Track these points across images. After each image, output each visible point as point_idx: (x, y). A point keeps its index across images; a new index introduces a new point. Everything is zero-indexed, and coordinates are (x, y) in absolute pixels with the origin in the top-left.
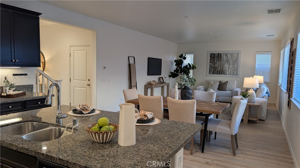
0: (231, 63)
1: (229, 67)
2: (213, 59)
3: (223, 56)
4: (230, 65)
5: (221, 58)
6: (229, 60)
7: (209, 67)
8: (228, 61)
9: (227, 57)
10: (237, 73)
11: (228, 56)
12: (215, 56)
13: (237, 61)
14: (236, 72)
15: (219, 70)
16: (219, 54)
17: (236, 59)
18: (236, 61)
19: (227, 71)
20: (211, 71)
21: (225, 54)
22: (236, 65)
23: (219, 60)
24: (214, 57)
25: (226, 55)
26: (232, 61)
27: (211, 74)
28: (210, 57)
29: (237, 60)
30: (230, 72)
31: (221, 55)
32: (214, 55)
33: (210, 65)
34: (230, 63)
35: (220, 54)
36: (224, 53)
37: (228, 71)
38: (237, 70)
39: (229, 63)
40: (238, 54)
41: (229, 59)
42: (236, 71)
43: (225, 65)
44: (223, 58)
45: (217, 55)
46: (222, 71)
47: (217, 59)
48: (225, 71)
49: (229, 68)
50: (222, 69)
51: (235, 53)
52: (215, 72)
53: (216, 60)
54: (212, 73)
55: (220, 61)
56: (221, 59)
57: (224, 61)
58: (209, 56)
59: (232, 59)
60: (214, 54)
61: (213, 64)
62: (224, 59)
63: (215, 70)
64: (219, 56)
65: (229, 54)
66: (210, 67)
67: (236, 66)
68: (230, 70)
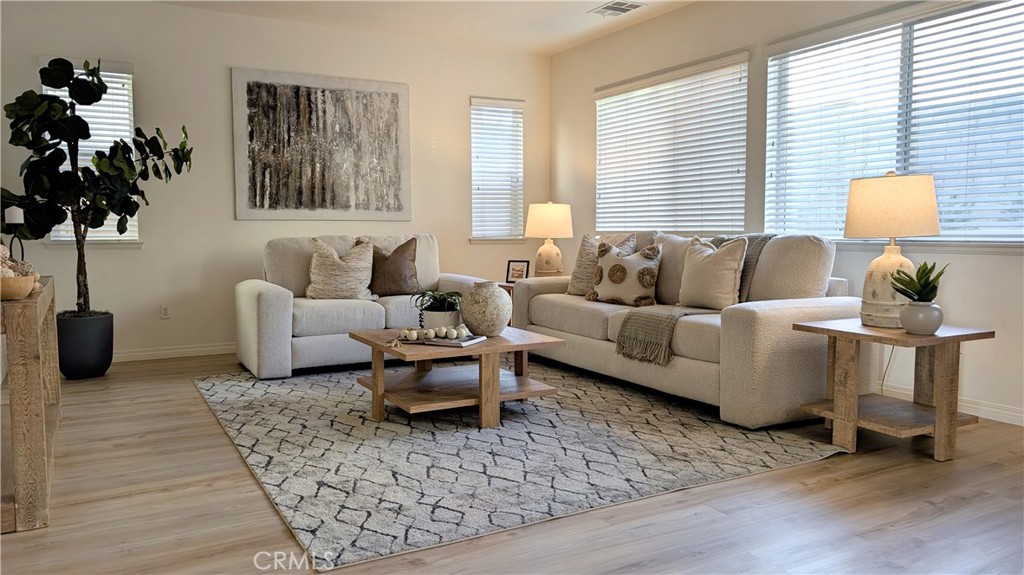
0: (366, 148)
1: (357, 166)
2: (267, 117)
3: (320, 106)
4: (360, 158)
5: (314, 116)
6: (354, 131)
7: (243, 163)
8: (348, 135)
9: (345, 111)
10: (396, 196)
11: (349, 104)
12: (275, 100)
13: (393, 135)
14: (391, 193)
15: (304, 182)
16: (297, 90)
17: (388, 127)
18: (389, 136)
19: (347, 188)
20: (263, 186)
21: (331, 92)
22: (390, 156)
23: (304, 125)
24: (274, 108)
25: (338, 98)
26: (370, 133)
27: (262, 206)
28: (252, 104)
29: (393, 129)
30: (367, 196)
31: (309, 95)
32: (268, 92)
33: (252, 151)
34: (359, 146)
35: (303, 92)
36: (326, 87)
37: (357, 187)
38: (396, 182)
39: (355, 146)
40: (395, 98)
41: (354, 122)
42: (392, 189)
43: (337, 158)
44: (321, 113)
45: (290, 94)
46: (323, 188)
47: (293, 119)
48: (339, 191)
49: (357, 173)
50: (323, 175)
51: (379, 95)
52: (283, 192)
53: (286, 127)
54: (267, 203)
55: (309, 133)
56: (314, 122)
57: (329, 134)
58: (242, 97)
59: (370, 122)
60: (272, 90)
61: (267, 146)
62: (329, 122)
63: (286, 184)
64: (302, 101)
65: (354, 95)
66: (254, 164)
67: (391, 163)
68: (362, 185)
